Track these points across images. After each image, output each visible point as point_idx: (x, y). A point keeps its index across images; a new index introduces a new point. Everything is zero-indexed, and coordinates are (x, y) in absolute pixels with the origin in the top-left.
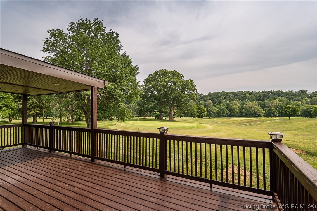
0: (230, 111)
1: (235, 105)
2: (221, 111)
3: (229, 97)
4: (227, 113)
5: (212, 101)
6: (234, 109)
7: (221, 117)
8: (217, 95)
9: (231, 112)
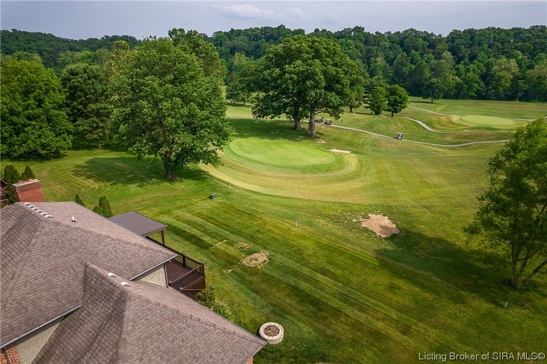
0: (487, 84)
1: (505, 69)
2: (465, 86)
3: (502, 44)
4: (478, 90)
5: (453, 54)
6: (500, 79)
7: (463, 98)
8: (472, 38)
9: (490, 87)
